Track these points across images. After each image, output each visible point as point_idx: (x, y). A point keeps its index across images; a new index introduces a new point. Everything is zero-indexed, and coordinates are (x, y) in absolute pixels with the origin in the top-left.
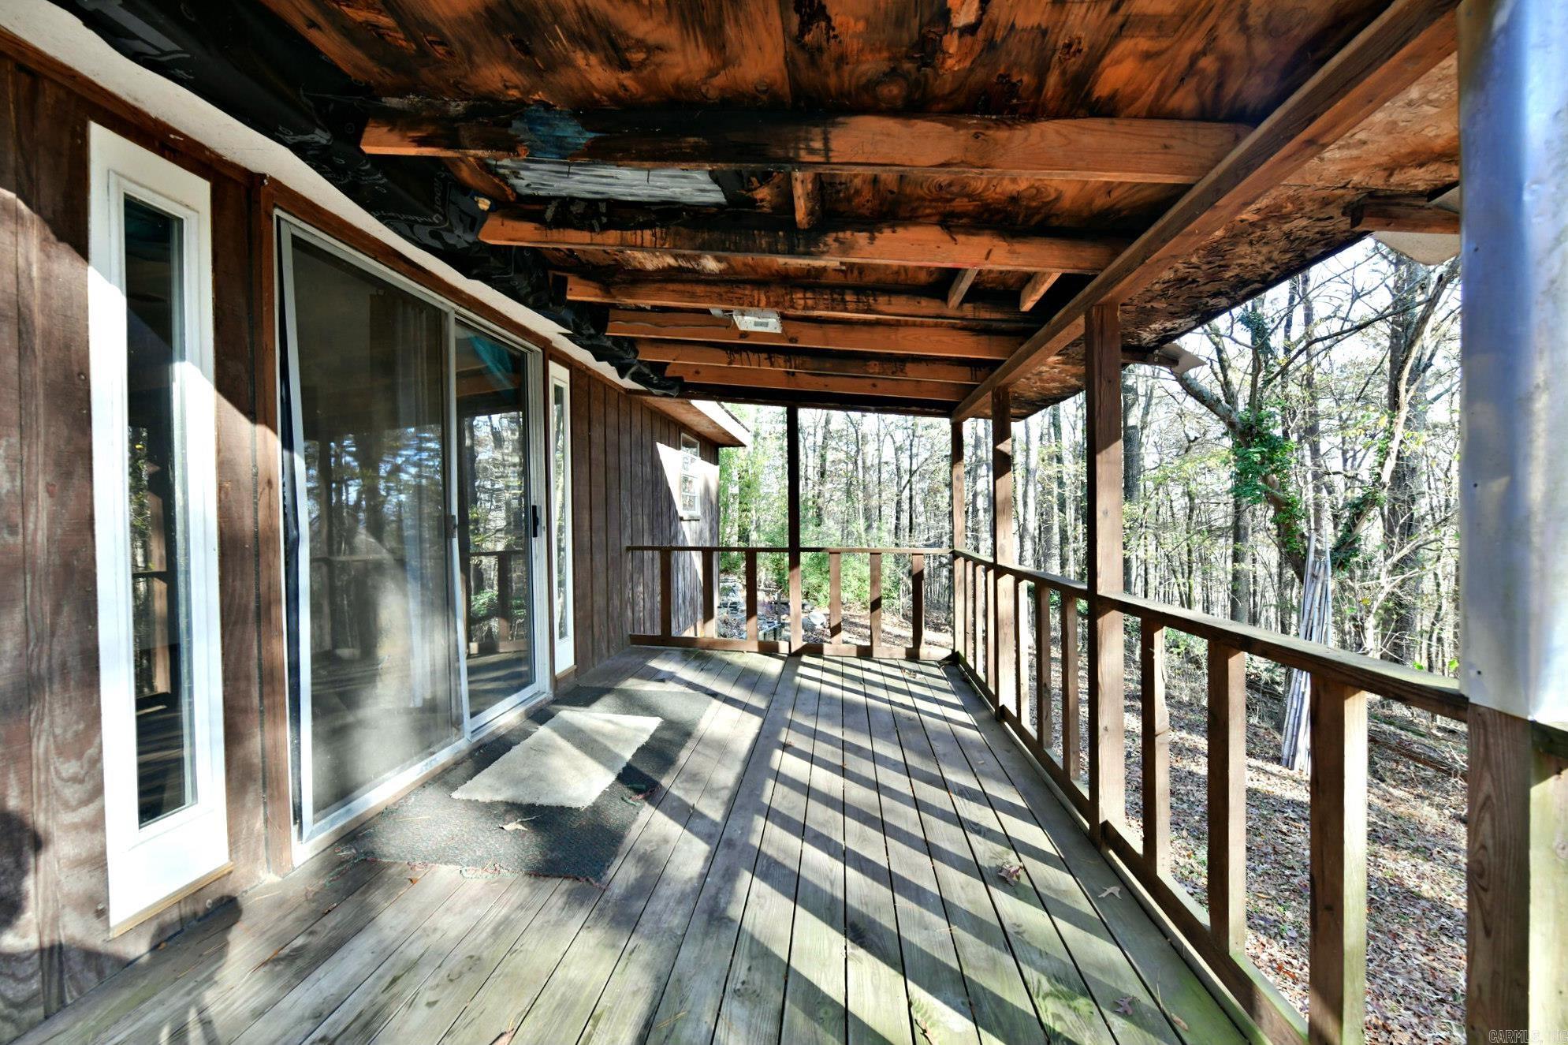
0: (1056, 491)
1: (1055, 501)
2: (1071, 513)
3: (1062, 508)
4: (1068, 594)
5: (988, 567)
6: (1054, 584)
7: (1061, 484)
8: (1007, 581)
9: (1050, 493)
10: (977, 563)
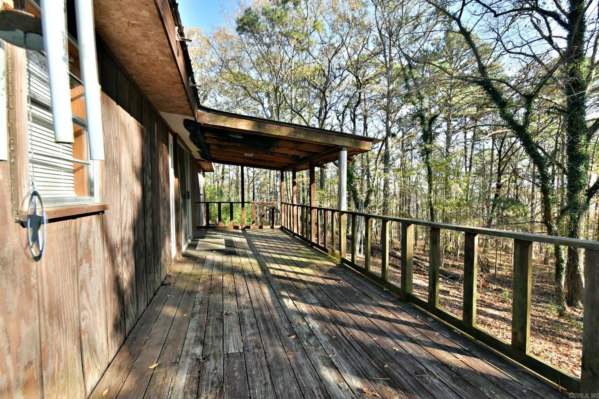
0: (301, 186)
1: (301, 189)
2: (306, 192)
3: (303, 191)
4: (307, 207)
5: (291, 205)
6: (305, 206)
7: (303, 184)
8: (295, 207)
9: (300, 187)
10: (288, 204)
